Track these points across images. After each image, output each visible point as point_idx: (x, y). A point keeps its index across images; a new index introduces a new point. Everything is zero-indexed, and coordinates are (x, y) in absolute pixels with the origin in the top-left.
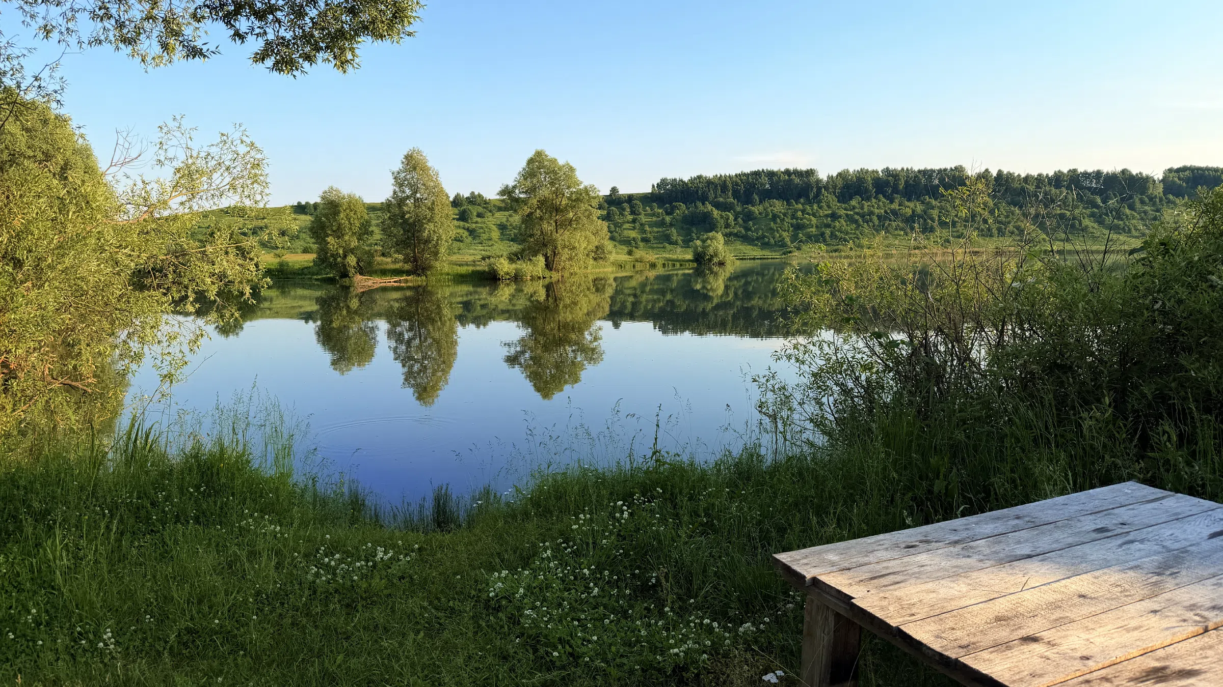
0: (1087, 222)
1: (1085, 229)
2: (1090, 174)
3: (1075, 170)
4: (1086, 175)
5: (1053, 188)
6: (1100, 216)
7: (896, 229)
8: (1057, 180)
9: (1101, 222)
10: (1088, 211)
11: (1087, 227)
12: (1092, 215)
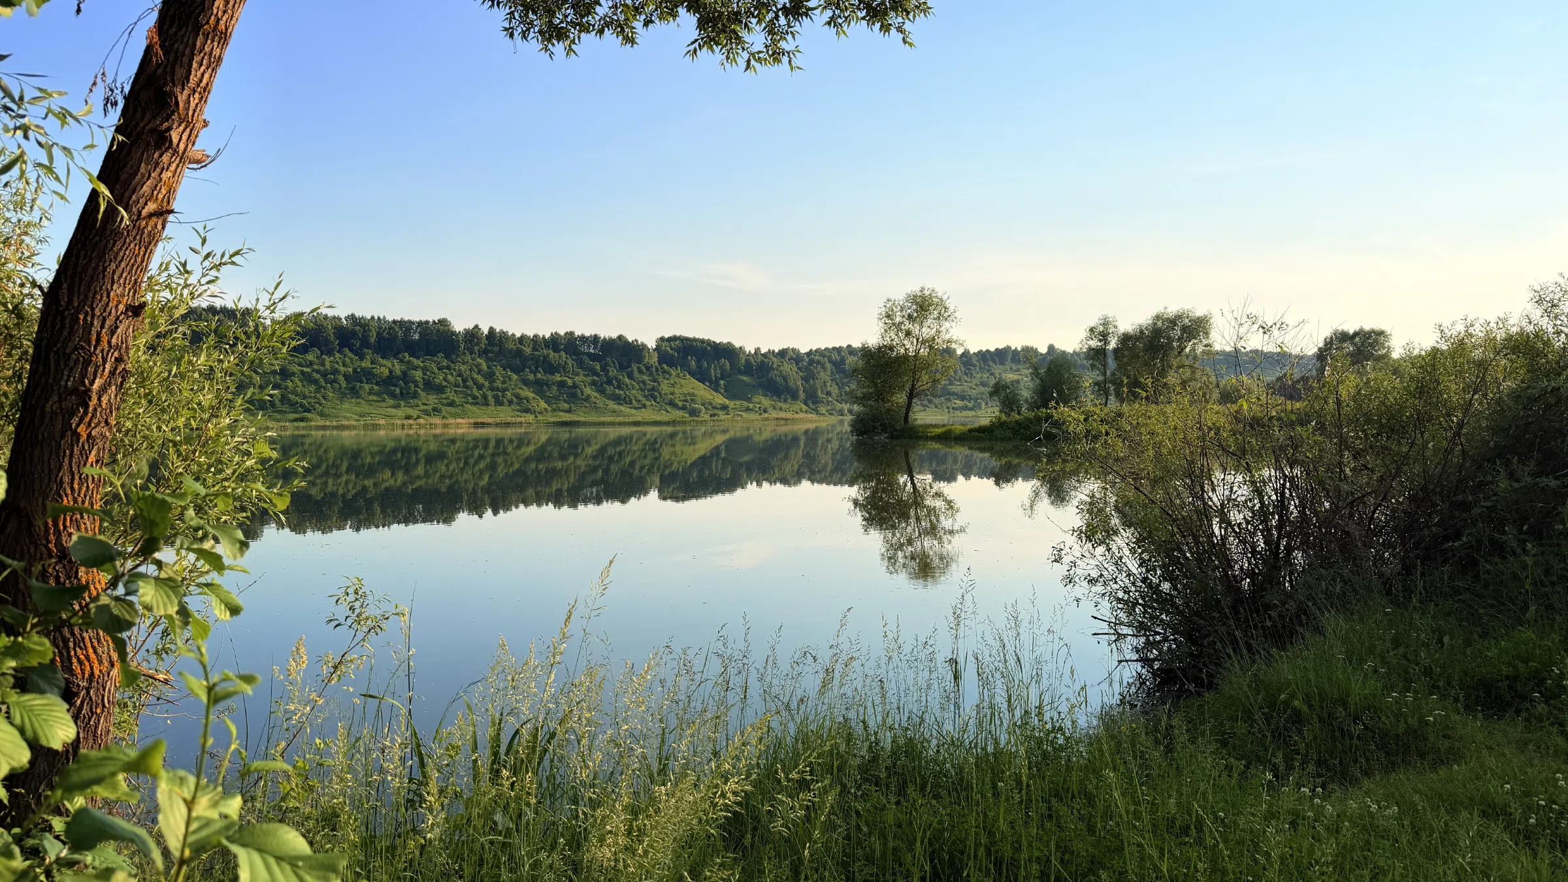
0: (588, 391)
1: (587, 399)
2: (587, 338)
3: (572, 333)
4: (583, 338)
5: (551, 351)
6: (602, 385)
7: (370, 393)
8: (554, 342)
9: (602, 391)
10: (589, 379)
11: (589, 396)
12: (594, 383)
